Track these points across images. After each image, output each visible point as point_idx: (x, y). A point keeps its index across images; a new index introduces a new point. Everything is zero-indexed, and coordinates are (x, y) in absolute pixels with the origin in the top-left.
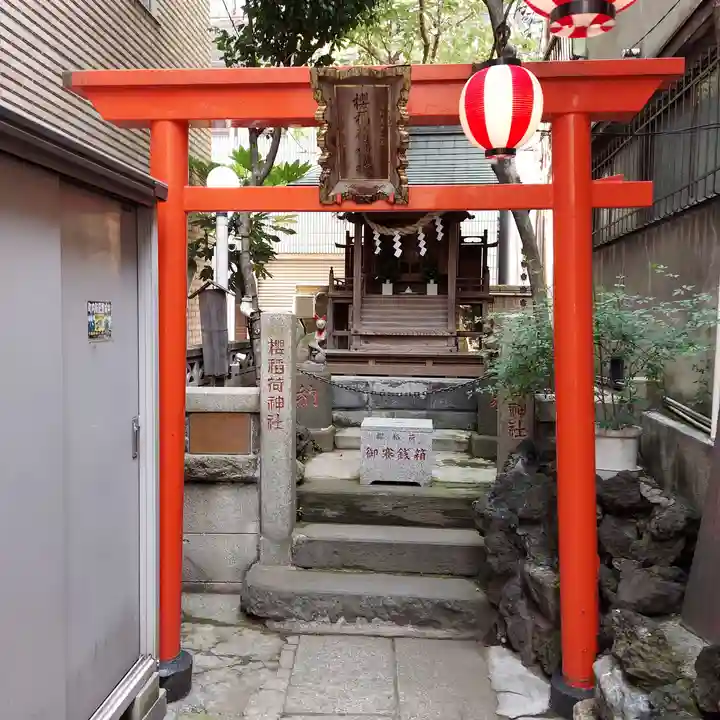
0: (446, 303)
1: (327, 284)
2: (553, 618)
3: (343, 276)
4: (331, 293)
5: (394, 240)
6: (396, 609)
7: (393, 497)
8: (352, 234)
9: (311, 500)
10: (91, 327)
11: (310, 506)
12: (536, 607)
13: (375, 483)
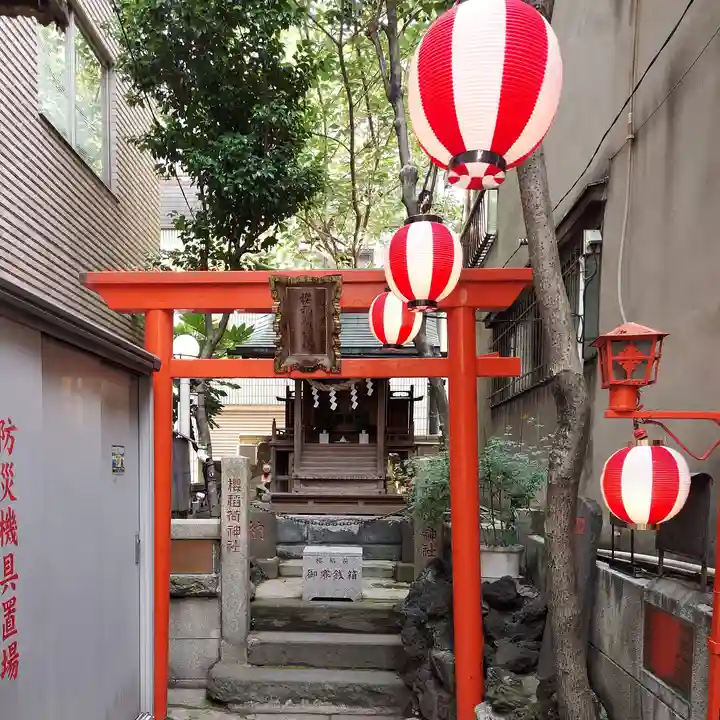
0: (376, 450)
1: (270, 434)
2: (452, 689)
3: (284, 426)
4: (273, 442)
5: (331, 395)
6: (332, 692)
7: (331, 609)
8: (292, 389)
9: (262, 612)
10: (114, 464)
11: (262, 617)
12: (440, 684)
13: (314, 599)
